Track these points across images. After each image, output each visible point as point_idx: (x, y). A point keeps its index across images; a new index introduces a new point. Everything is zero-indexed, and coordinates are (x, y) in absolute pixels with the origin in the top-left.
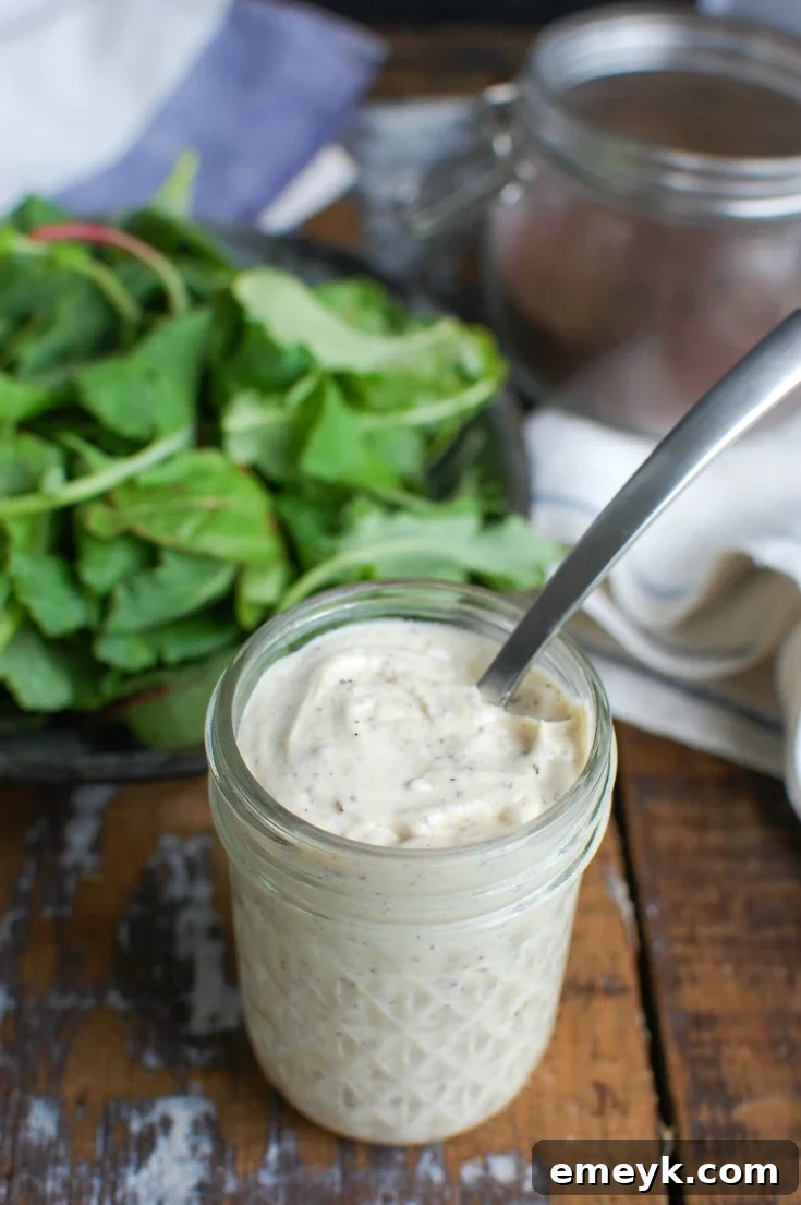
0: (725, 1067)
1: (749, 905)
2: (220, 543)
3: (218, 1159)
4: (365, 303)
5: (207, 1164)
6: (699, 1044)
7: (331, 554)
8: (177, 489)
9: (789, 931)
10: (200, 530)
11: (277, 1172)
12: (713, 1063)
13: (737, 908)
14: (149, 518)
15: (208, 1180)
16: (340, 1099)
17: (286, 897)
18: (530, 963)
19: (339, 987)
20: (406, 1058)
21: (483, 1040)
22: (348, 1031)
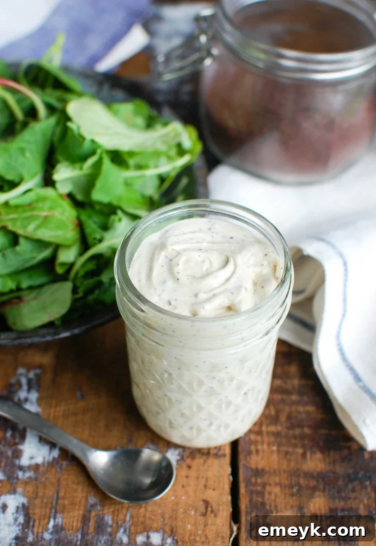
0: (267, 496)
1: (289, 417)
2: (46, 234)
6: (256, 484)
9: (307, 431)
10: (38, 227)
12: (261, 494)
13: (283, 418)
16: (167, 425)
17: (143, 335)
18: (250, 372)
19: (166, 376)
20: (195, 409)
21: (229, 404)
22: (169, 394)
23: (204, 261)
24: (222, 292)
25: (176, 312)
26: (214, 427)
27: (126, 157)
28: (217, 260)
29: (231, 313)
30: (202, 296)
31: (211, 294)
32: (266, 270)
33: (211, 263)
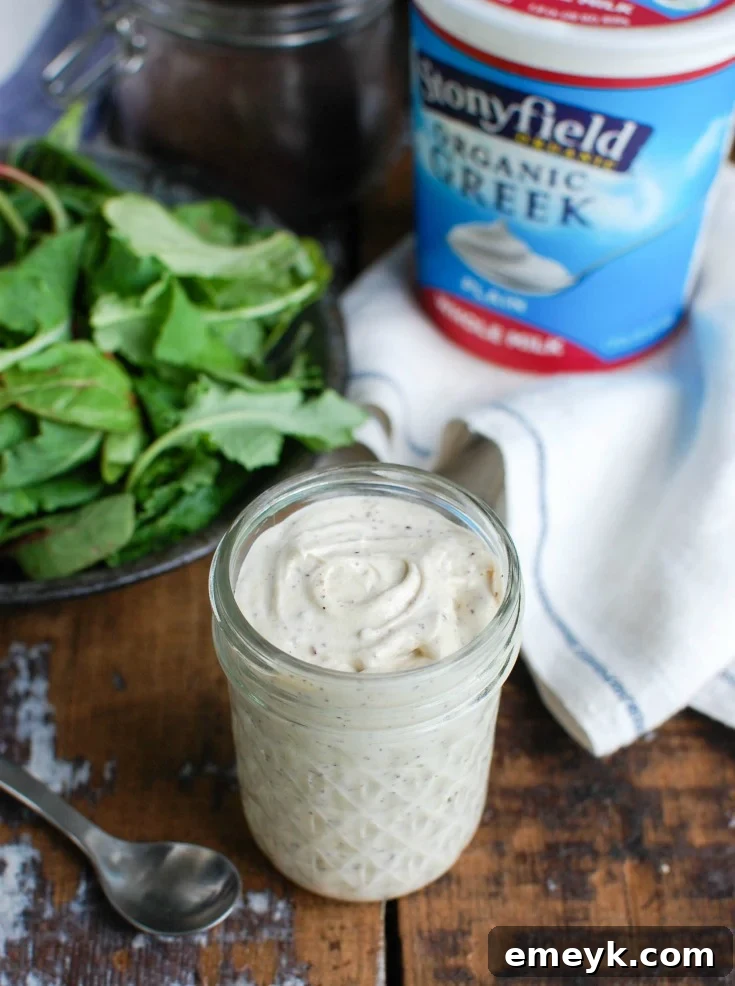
2: (86, 415)
3: (40, 892)
4: (217, 219)
5: (31, 896)
7: (177, 424)
8: (54, 371)
10: (70, 405)
11: (84, 903)
14: (30, 395)
15: (31, 908)
16: (314, 865)
17: (270, 709)
18: (458, 761)
19: (310, 777)
20: (363, 833)
21: (423, 820)
22: (318, 811)
23: (366, 573)
24: (404, 625)
25: (326, 665)
26: (397, 862)
27: (209, 290)
28: (388, 570)
29: (422, 661)
30: (370, 635)
31: (384, 630)
32: (476, 581)
33: (379, 575)
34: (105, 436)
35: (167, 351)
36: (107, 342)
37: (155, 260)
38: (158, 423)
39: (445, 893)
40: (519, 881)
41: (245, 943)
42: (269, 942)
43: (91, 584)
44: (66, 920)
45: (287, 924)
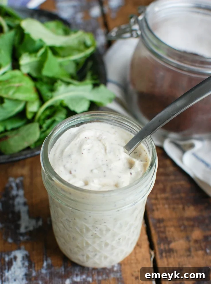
0: (167, 233)
1: (171, 188)
2: (20, 96)
3: (30, 267)
5: (27, 268)
6: (160, 227)
7: (52, 97)
8: (7, 81)
9: (183, 195)
10: (14, 93)
11: (46, 269)
12: (164, 232)
13: (168, 189)
15: (27, 273)
21: (107, 245)
22: (69, 233)
27: (58, 50)
34: (26, 103)
35: (46, 72)
36: (25, 70)
37: (41, 40)
38: (45, 98)
39: (172, 256)
40: (196, 250)
41: (105, 280)
42: (114, 278)
43: (26, 155)
44: (40, 276)
45: (119, 271)
